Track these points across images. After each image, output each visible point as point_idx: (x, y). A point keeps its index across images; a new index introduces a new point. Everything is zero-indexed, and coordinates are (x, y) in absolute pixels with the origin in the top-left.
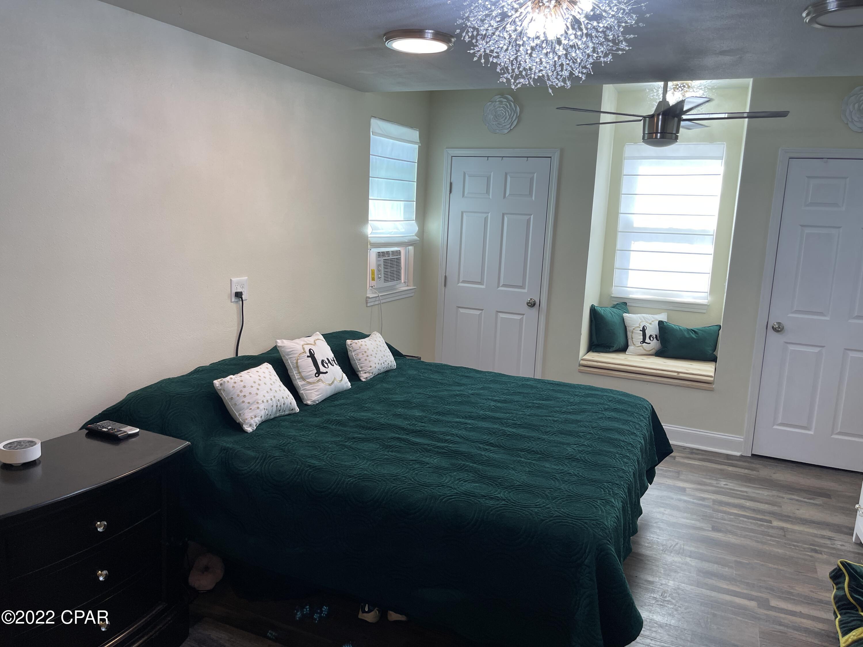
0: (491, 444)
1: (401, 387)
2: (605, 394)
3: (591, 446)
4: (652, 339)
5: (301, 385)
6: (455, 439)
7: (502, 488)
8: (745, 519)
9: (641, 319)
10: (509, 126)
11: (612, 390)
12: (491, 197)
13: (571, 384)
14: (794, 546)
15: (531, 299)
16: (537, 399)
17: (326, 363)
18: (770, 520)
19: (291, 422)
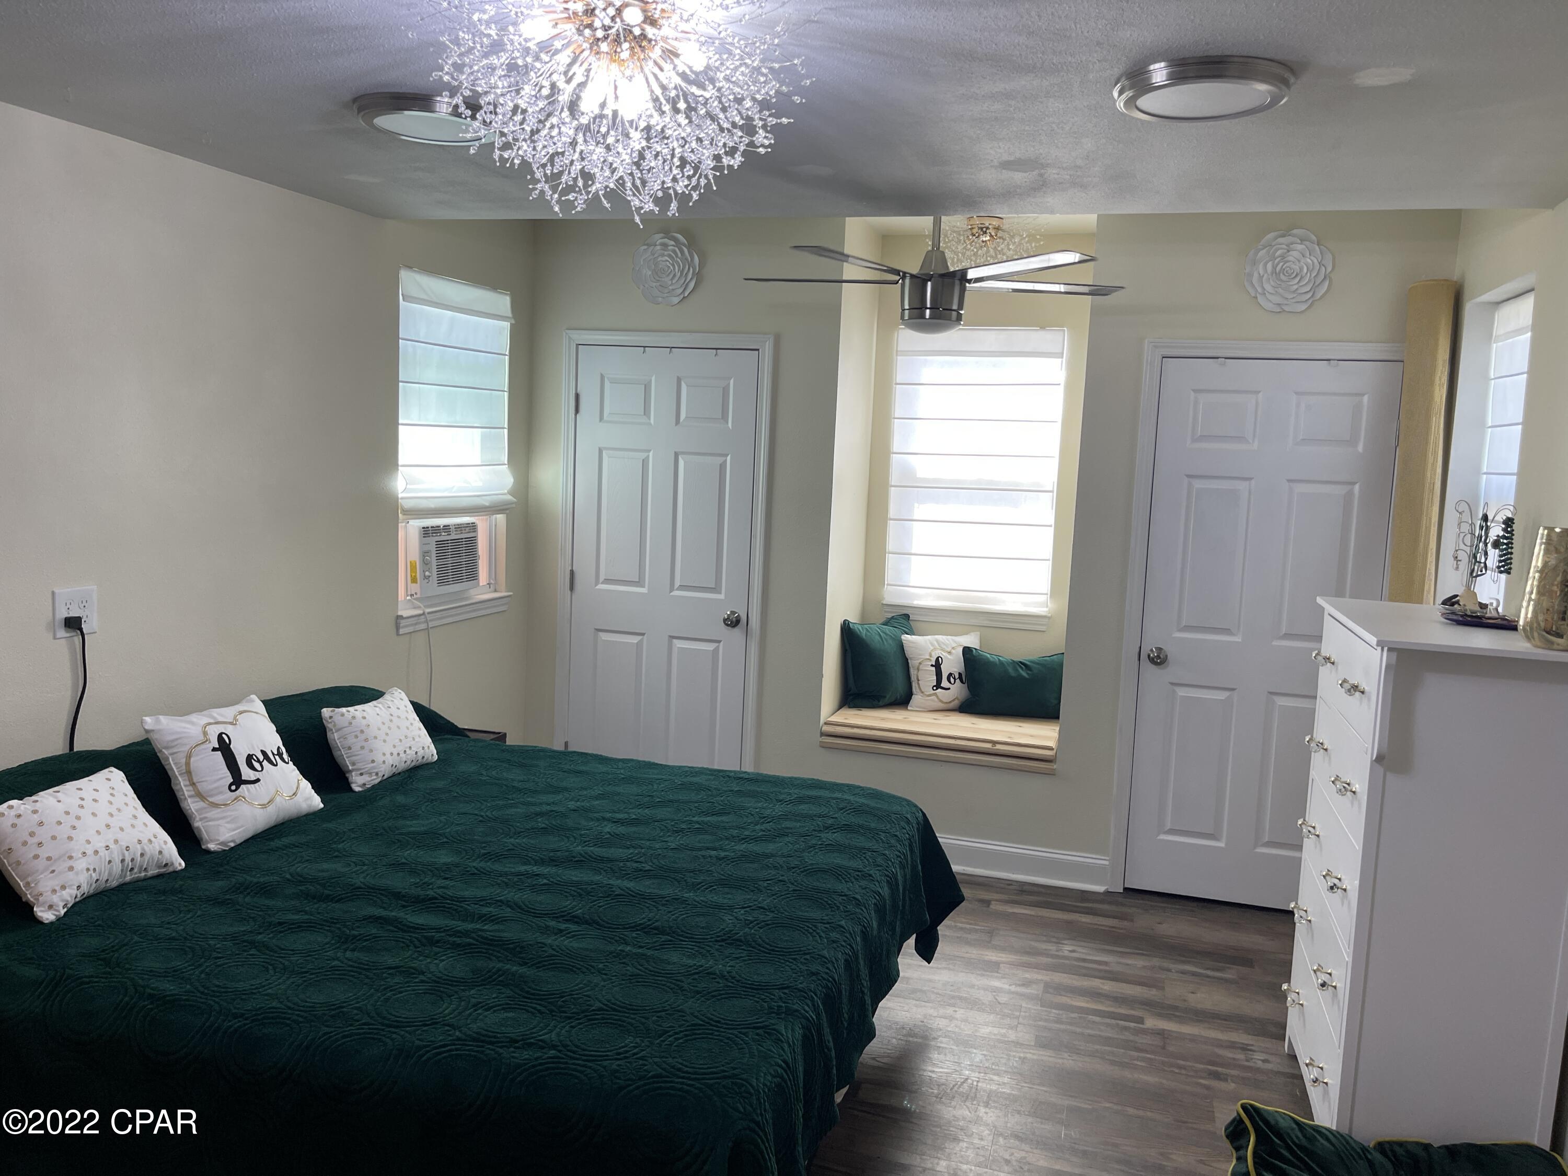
0: (575, 920)
1: (432, 800)
2: (839, 795)
3: (773, 909)
4: (952, 680)
5: (197, 811)
6: (502, 912)
7: (561, 1017)
8: (1097, 1019)
9: (932, 645)
10: (681, 290)
11: (852, 785)
12: (652, 421)
13: (778, 777)
14: (1180, 1067)
15: (733, 613)
16: (703, 812)
17: (258, 761)
18: (1141, 1017)
19: (155, 894)
